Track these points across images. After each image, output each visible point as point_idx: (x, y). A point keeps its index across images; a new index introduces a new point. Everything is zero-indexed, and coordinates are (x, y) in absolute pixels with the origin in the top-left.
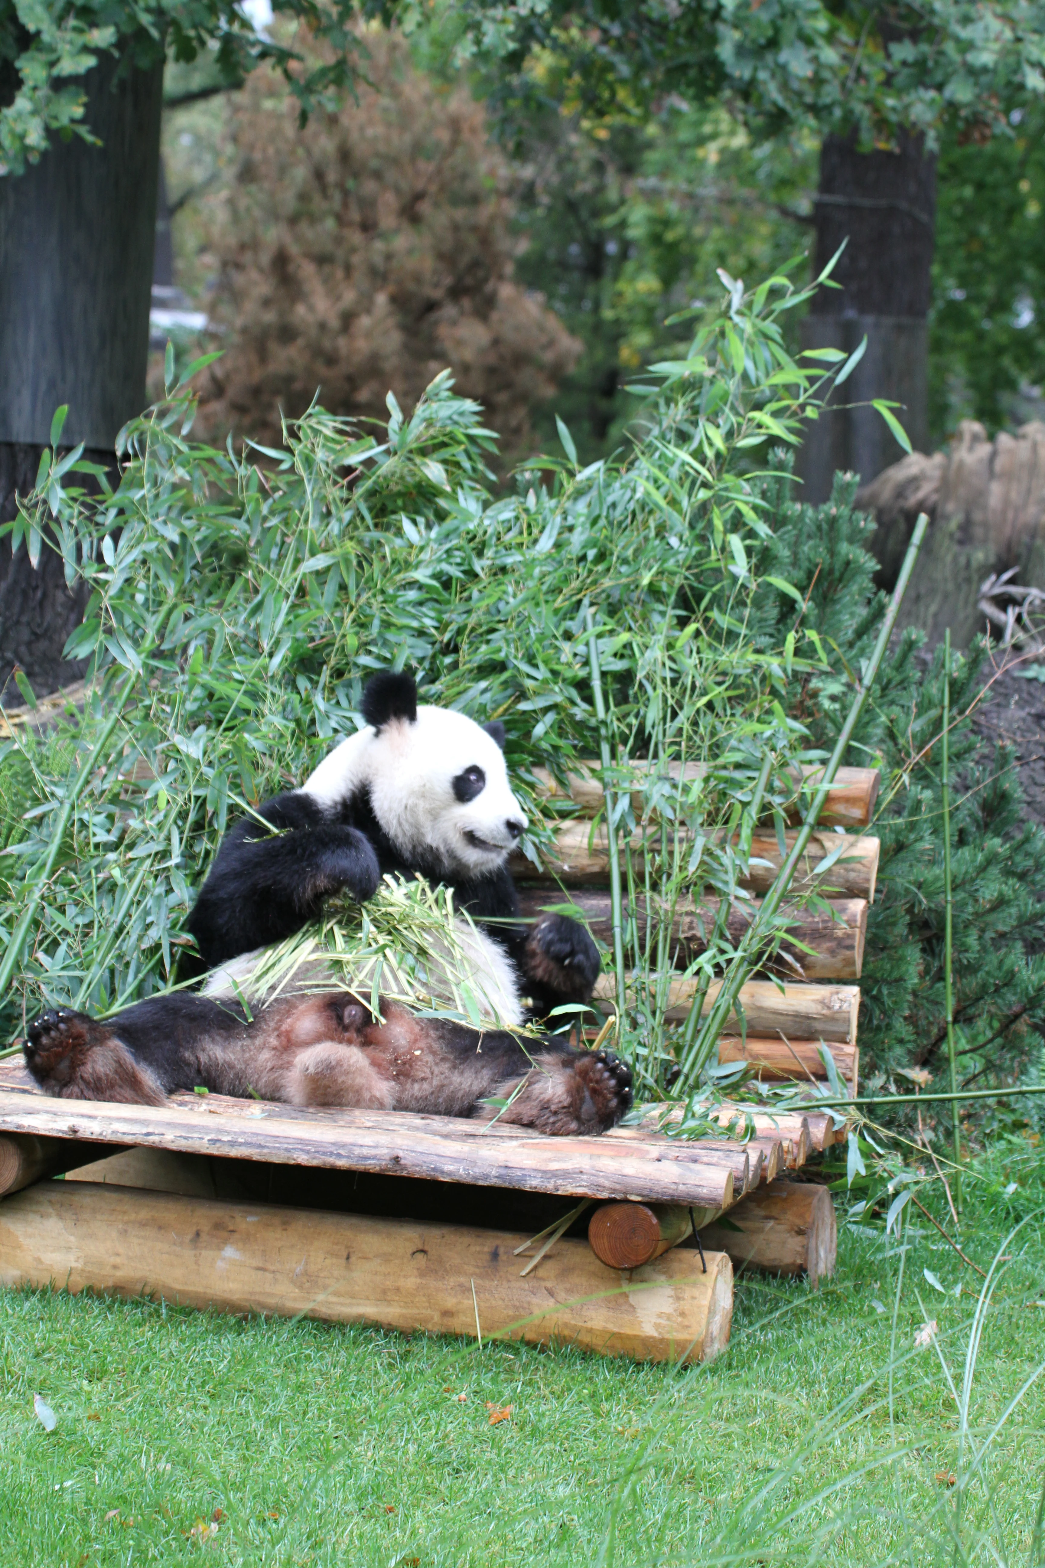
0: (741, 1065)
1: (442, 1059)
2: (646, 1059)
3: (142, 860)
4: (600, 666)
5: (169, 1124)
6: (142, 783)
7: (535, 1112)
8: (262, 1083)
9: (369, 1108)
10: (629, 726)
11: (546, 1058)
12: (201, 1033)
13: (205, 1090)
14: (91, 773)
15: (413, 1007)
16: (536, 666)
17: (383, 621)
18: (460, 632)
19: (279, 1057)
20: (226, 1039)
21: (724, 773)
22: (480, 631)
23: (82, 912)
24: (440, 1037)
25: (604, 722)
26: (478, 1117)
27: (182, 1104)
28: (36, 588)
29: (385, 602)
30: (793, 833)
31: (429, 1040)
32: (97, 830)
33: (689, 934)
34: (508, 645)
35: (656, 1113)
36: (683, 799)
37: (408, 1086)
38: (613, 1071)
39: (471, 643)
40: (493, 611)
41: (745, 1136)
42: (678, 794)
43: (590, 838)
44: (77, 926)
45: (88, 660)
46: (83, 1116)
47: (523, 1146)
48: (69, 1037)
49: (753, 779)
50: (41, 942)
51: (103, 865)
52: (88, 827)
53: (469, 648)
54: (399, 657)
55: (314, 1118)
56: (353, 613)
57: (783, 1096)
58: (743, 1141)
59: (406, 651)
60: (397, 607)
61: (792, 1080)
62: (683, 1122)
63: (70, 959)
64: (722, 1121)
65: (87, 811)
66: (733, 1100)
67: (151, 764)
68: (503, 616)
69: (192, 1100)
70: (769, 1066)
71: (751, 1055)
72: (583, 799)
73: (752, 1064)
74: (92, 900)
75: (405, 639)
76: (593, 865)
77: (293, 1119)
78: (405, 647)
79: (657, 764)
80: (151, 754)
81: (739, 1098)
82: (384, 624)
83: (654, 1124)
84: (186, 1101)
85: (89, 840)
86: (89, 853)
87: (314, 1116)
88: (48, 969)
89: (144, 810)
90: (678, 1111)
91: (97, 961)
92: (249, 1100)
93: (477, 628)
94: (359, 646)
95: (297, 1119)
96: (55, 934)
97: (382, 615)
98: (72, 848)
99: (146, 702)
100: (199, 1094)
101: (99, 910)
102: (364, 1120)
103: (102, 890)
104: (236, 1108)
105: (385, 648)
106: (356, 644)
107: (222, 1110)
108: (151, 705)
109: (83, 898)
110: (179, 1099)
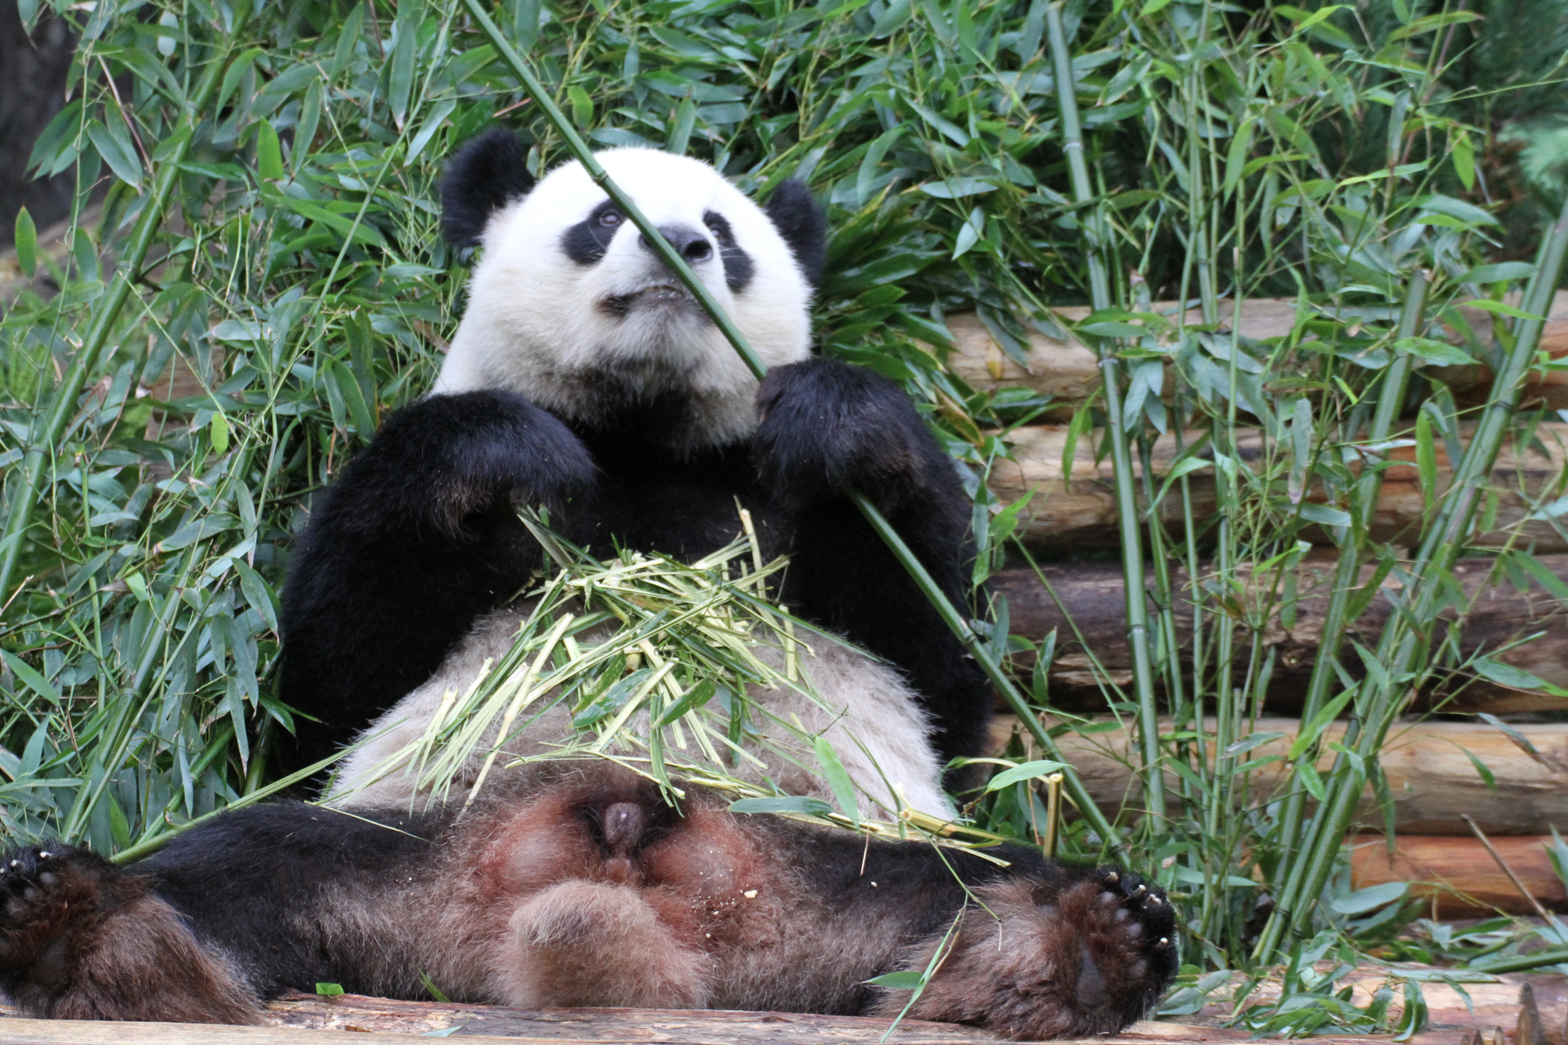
0: (1396, 890)
1: (800, 905)
3: (186, 552)
6: (184, 403)
7: (986, 996)
8: (448, 969)
9: (662, 1005)
10: (1140, 234)
11: (1003, 888)
12: (324, 879)
13: (337, 988)
14: (81, 390)
17: (644, 56)
18: (797, 67)
19: (481, 916)
20: (374, 886)
22: (836, 64)
23: (75, 664)
24: (794, 862)
26: (875, 1013)
27: (292, 1018)
29: (646, 17)
31: (773, 868)
32: (97, 502)
35: (1227, 989)
37: (736, 960)
38: (1135, 905)
39: (820, 88)
40: (861, 22)
41: (1406, 1025)
43: (1065, 459)
44: (66, 691)
45: (67, 176)
48: (61, 898)
51: (112, 567)
52: (79, 497)
53: (816, 100)
54: (680, 127)
55: (553, 1031)
56: (585, 44)
57: (1481, 946)
58: (1401, 1034)
59: (695, 113)
60: (670, 26)
61: (1497, 915)
62: (1281, 1004)
63: (54, 756)
64: (1358, 998)
65: (77, 465)
66: (1381, 958)
67: (196, 365)
68: (881, 31)
69: (312, 1009)
70: (1452, 888)
71: (1415, 870)
72: (1055, 386)
73: (1418, 887)
74: (91, 638)
75: (690, 88)
76: (1081, 512)
77: (513, 1034)
78: (692, 105)
79: (1199, 307)
80: (196, 345)
81: (1392, 954)
82: (647, 62)
83: (1222, 1012)
84: (301, 1013)
85: (83, 521)
86: (84, 547)
87: (554, 1028)
88: (12, 776)
89: (188, 457)
90: (1271, 984)
91: (102, 758)
92: (425, 1004)
93: (830, 57)
94: (598, 108)
95: (519, 1034)
96: (25, 708)
97: (642, 44)
98: (50, 539)
99: (184, 246)
100: (326, 996)
101: (107, 659)
102: (651, 1030)
103: (111, 617)
104: (399, 1020)
105: (651, 111)
106: (590, 104)
107: (371, 1025)
108: (194, 250)
109: (75, 636)
110: (287, 1008)
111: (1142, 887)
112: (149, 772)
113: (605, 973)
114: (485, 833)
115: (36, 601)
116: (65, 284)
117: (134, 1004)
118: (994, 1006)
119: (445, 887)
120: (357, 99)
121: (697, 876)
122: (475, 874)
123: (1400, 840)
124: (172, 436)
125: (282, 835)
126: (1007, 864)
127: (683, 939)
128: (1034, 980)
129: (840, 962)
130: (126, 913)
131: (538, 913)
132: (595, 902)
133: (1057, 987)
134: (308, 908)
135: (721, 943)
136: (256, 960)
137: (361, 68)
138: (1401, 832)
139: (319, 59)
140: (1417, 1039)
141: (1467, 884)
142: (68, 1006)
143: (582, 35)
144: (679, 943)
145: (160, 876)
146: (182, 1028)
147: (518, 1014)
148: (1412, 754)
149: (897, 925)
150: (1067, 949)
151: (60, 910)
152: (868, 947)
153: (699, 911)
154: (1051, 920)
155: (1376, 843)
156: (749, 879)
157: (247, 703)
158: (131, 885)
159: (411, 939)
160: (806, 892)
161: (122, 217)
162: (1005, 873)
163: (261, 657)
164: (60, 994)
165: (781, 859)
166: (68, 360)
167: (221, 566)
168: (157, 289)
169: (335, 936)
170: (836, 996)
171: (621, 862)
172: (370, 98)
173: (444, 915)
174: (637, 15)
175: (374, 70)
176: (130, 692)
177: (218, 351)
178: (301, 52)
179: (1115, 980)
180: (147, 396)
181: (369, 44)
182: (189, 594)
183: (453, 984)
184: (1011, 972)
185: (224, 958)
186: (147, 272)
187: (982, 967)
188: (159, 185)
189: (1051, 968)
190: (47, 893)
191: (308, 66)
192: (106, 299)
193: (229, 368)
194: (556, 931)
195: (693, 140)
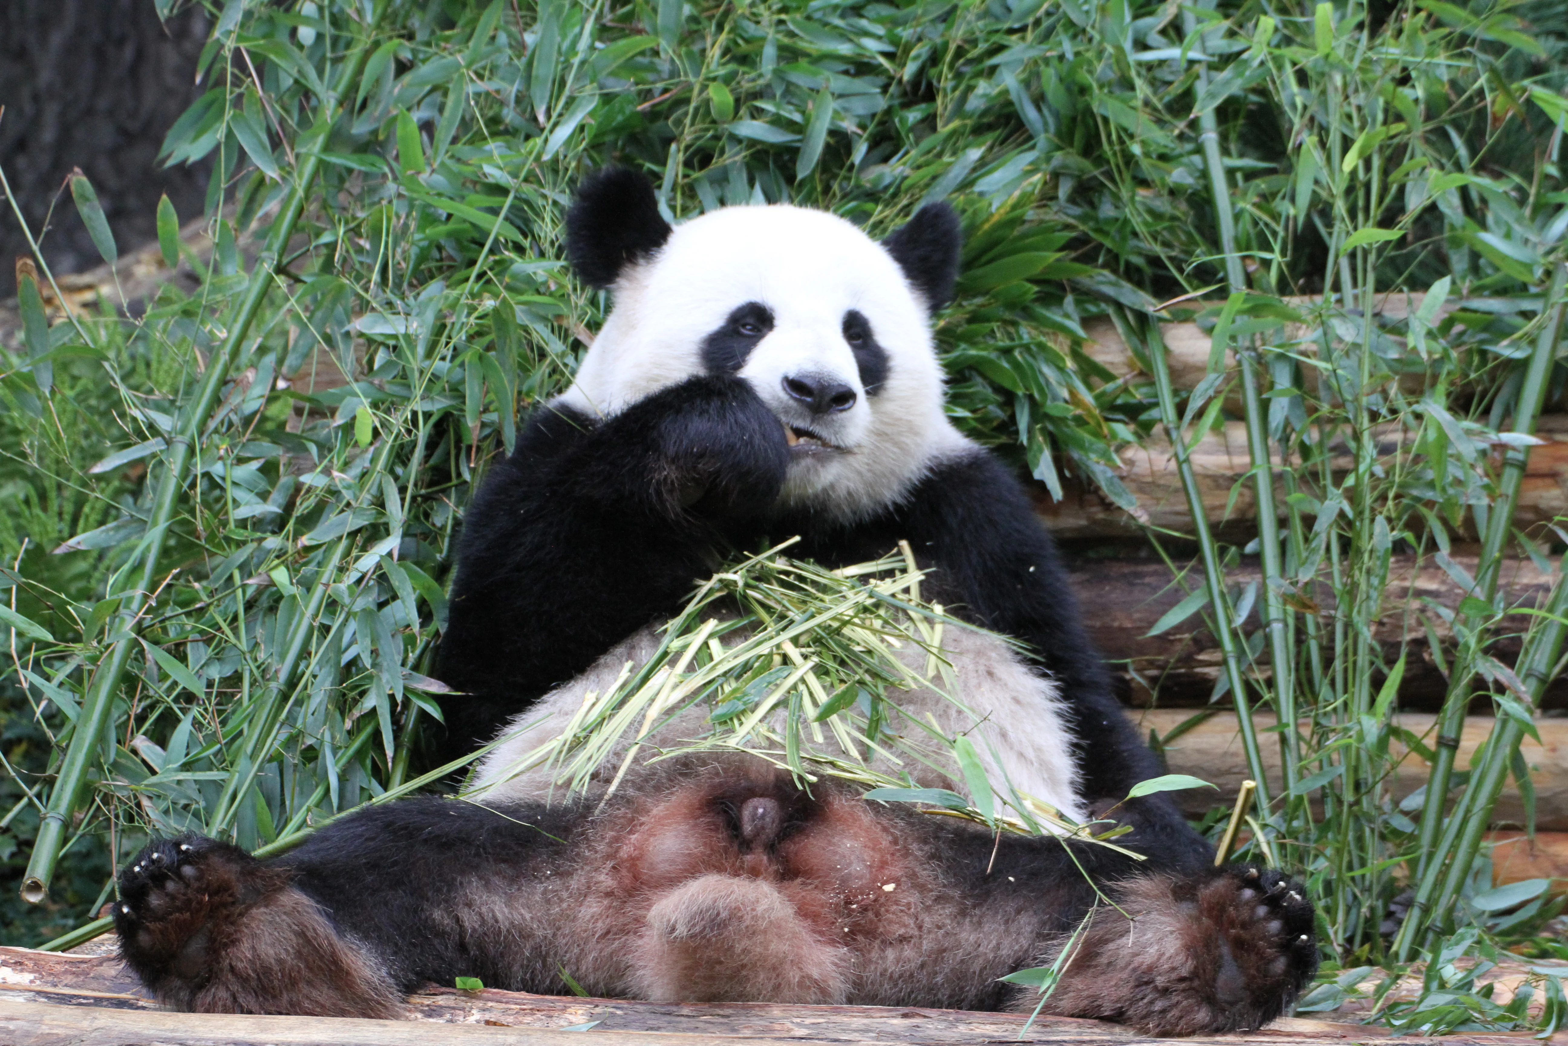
0: (1537, 887)
1: (938, 899)
3: (331, 546)
6: (326, 395)
7: (1125, 991)
11: (1142, 884)
12: (463, 873)
13: (476, 982)
14: (224, 382)
17: (782, 48)
18: (935, 58)
19: (619, 910)
22: (974, 53)
23: (219, 657)
24: (932, 857)
26: (1013, 1009)
27: (432, 1012)
28: (121, 42)
29: (784, 10)
31: (911, 862)
32: (241, 495)
33: (1419, 634)
35: (1367, 987)
37: (874, 955)
38: (1275, 902)
39: (958, 77)
40: (996, 11)
41: (1547, 1022)
44: (210, 683)
45: (207, 164)
48: (201, 891)
49: (1527, 315)
50: (141, 719)
51: (255, 560)
52: (223, 489)
53: (954, 89)
54: (818, 118)
55: (692, 1026)
56: (723, 37)
58: (1542, 1031)
59: (832, 105)
60: (809, 18)
62: (1421, 1001)
63: (199, 749)
64: (1499, 994)
65: (221, 458)
66: (1522, 954)
67: (339, 358)
68: (1019, 20)
69: (452, 1003)
71: (1557, 867)
73: (1559, 884)
74: (235, 631)
75: (828, 80)
77: (652, 1029)
78: (830, 97)
80: (339, 337)
81: (1534, 951)
82: (785, 54)
83: (1362, 1009)
84: (441, 1007)
85: (226, 513)
86: (228, 539)
87: (693, 1023)
88: (157, 769)
89: (330, 450)
90: (1411, 981)
91: (249, 749)
92: (564, 998)
93: (967, 47)
94: (737, 101)
95: (658, 1029)
96: (169, 700)
97: (780, 36)
98: (194, 532)
99: (326, 238)
100: (465, 990)
101: (251, 652)
102: (790, 1026)
103: (255, 610)
104: (539, 1015)
105: (789, 103)
106: (730, 99)
107: (511, 1019)
108: (336, 242)
109: (219, 629)
110: (426, 1002)
112: (295, 765)
113: (744, 966)
114: (623, 827)
115: (179, 594)
116: (208, 278)
117: (274, 997)
118: (1133, 1002)
120: (498, 91)
122: (614, 868)
123: (1541, 836)
124: (313, 429)
126: (1143, 858)
127: (821, 933)
128: (1174, 976)
129: (978, 956)
130: (266, 906)
131: (676, 907)
132: (733, 896)
133: (1196, 983)
134: (446, 901)
135: (860, 938)
136: (395, 953)
137: (502, 59)
138: (1541, 829)
139: (460, 51)
140: (1559, 1037)
142: (209, 999)
143: (720, 27)
145: (299, 868)
146: (322, 1022)
147: (657, 1009)
148: (1554, 750)
149: (1035, 920)
150: (1207, 945)
151: (200, 902)
152: (1006, 942)
153: (837, 905)
154: (1190, 916)
155: (1516, 840)
156: (887, 872)
157: (392, 697)
158: (271, 878)
159: (550, 932)
160: (944, 886)
161: (261, 206)
162: (1144, 868)
163: (406, 651)
164: (200, 987)
165: (919, 853)
166: (211, 350)
167: (368, 561)
168: (298, 280)
169: (474, 930)
170: (974, 991)
171: (758, 857)
172: (512, 90)
173: (583, 909)
174: (775, 7)
175: (516, 61)
176: (276, 686)
177: (359, 345)
178: (443, 44)
179: (1254, 977)
180: (288, 388)
181: (510, 35)
182: (336, 590)
183: (591, 979)
184: (1150, 968)
185: (363, 951)
186: (289, 263)
187: (1121, 963)
188: (300, 176)
189: (1190, 964)
190: (187, 886)
191: (450, 58)
192: (248, 290)
193: (371, 362)
194: (694, 925)
195: (832, 133)
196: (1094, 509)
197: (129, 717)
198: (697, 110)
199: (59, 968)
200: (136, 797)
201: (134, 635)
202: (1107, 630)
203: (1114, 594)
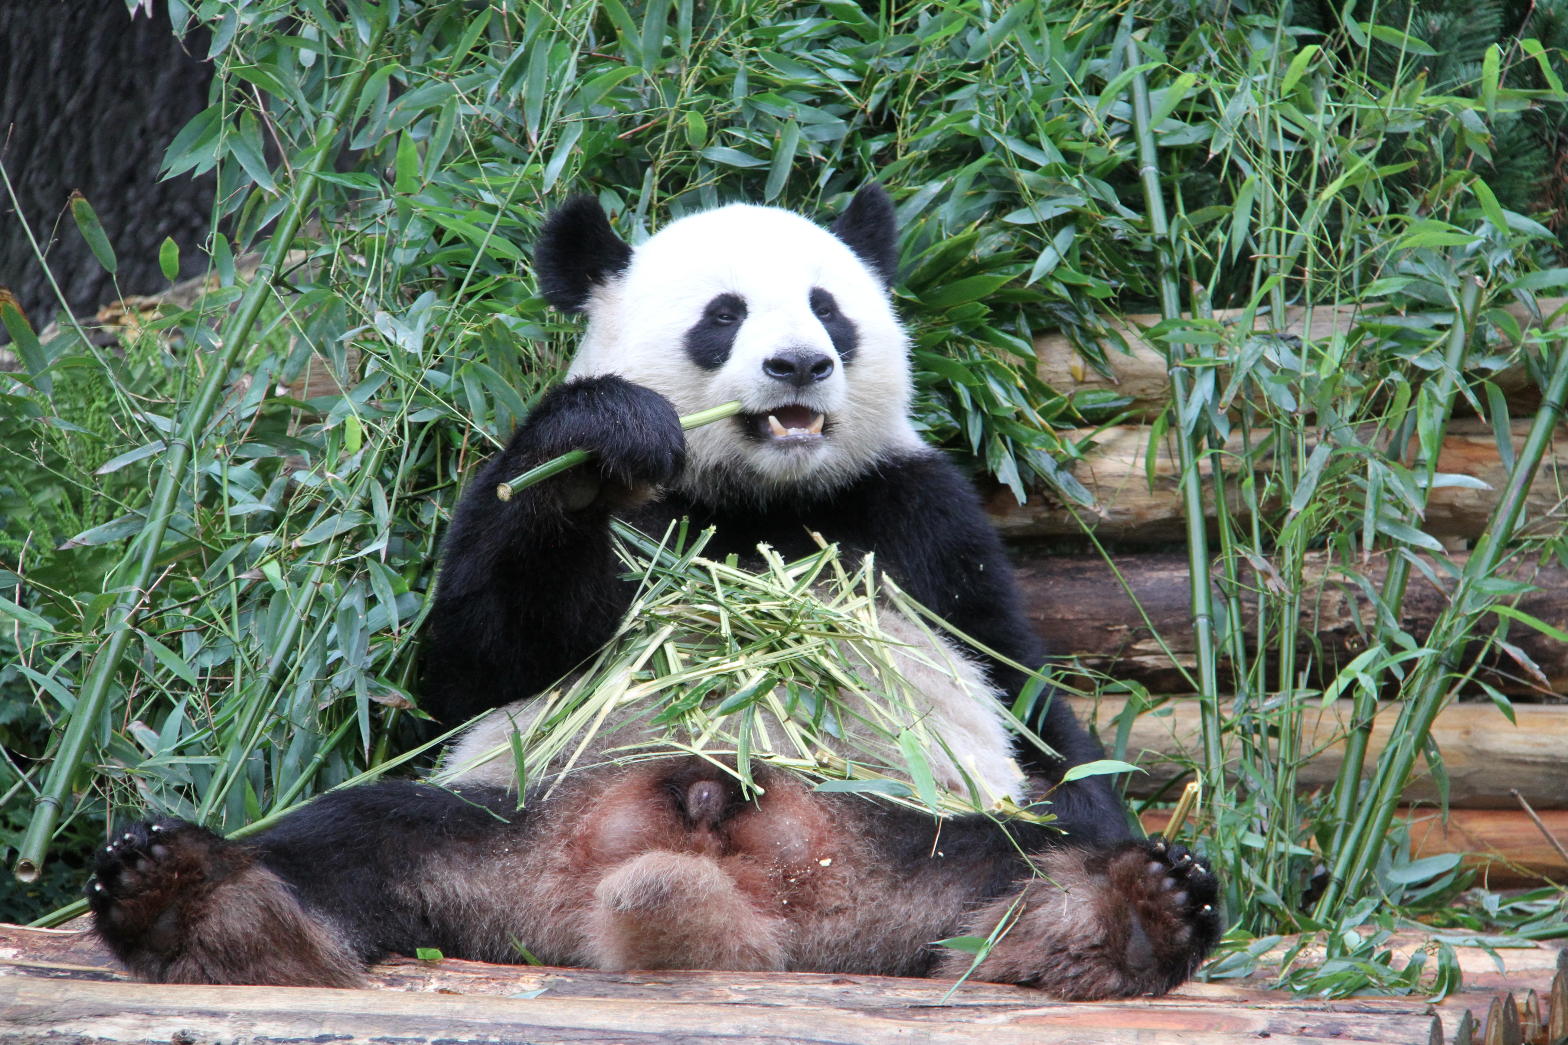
0: (1449, 861)
1: (872, 873)
2: (1263, 855)
4: (1156, 136)
5: (359, 1017)
6: (318, 403)
7: (1040, 958)
8: (543, 935)
9: (741, 968)
10: (1212, 247)
11: (1057, 858)
12: (426, 850)
13: (435, 953)
14: (222, 387)
15: (814, 778)
16: (1037, 145)
17: (751, 79)
18: (896, 89)
19: (572, 885)
20: (473, 857)
21: (1390, 322)
22: (933, 88)
23: (212, 646)
24: (867, 833)
25: (1164, 242)
26: (938, 975)
27: (393, 981)
29: (755, 42)
30: (1523, 426)
32: (236, 493)
33: (1341, 624)
34: (983, 109)
35: (1278, 953)
36: (1313, 372)
37: (812, 925)
38: (1180, 874)
39: (918, 109)
40: (957, 47)
41: (1440, 987)
42: (1301, 364)
43: (1149, 458)
44: (203, 671)
46: (200, 1013)
47: (1017, 1021)
48: (171, 869)
50: (137, 704)
51: (248, 556)
52: (220, 487)
53: (914, 121)
54: (785, 146)
55: (637, 992)
56: (697, 69)
57: (1530, 914)
58: (1435, 995)
59: (798, 134)
60: (778, 51)
61: (1548, 885)
62: (1322, 967)
63: (192, 734)
64: (1397, 961)
65: (217, 458)
66: (1432, 925)
67: (333, 367)
68: (975, 57)
69: (413, 973)
70: (1504, 860)
71: (1470, 843)
72: (1134, 388)
73: (1471, 858)
74: (229, 623)
75: (794, 110)
76: (1158, 506)
77: (599, 996)
78: (796, 126)
79: (1269, 313)
80: (333, 347)
81: (1442, 921)
82: (755, 85)
83: (1271, 975)
84: (402, 976)
85: (222, 510)
87: (638, 990)
88: (151, 753)
89: (322, 455)
90: (1317, 948)
91: (240, 735)
92: (517, 967)
93: (927, 81)
94: (710, 128)
95: (605, 996)
96: (163, 687)
97: (751, 68)
99: (324, 251)
100: (425, 960)
101: (243, 642)
102: (728, 992)
103: (247, 603)
104: (494, 983)
105: (759, 131)
106: (705, 126)
107: (466, 988)
108: (332, 255)
109: (213, 620)
110: (389, 972)
111: (1187, 857)
112: (282, 750)
113: (686, 937)
114: (578, 807)
115: (175, 587)
117: (241, 969)
119: (539, 857)
120: (488, 115)
121: (774, 846)
122: (568, 845)
123: (1456, 814)
124: (307, 434)
125: (388, 810)
127: (761, 905)
128: (1086, 944)
130: (234, 883)
133: (1107, 950)
135: (798, 909)
136: (358, 926)
138: (1453, 807)
141: (1520, 855)
142: (179, 971)
143: (694, 60)
144: (757, 909)
147: (604, 977)
148: (1468, 732)
151: (170, 880)
153: (776, 878)
155: (1433, 817)
158: (238, 856)
161: (261, 220)
164: (171, 960)
165: (854, 830)
166: (209, 358)
168: (294, 291)
170: (905, 959)
173: (539, 884)
174: (746, 40)
176: (266, 676)
178: (436, 71)
179: (1161, 945)
180: (286, 395)
183: (547, 950)
184: (1065, 937)
185: (326, 925)
186: (286, 275)
187: (1038, 932)
188: (298, 193)
189: (1102, 933)
190: (158, 865)
191: (444, 83)
192: (247, 300)
193: (363, 371)
194: (638, 899)
195: (797, 159)
196: (1039, 509)
197: (125, 703)
198: (671, 136)
199: (42, 943)
200: (130, 779)
201: (129, 627)
202: (1050, 622)
203: (1056, 588)
